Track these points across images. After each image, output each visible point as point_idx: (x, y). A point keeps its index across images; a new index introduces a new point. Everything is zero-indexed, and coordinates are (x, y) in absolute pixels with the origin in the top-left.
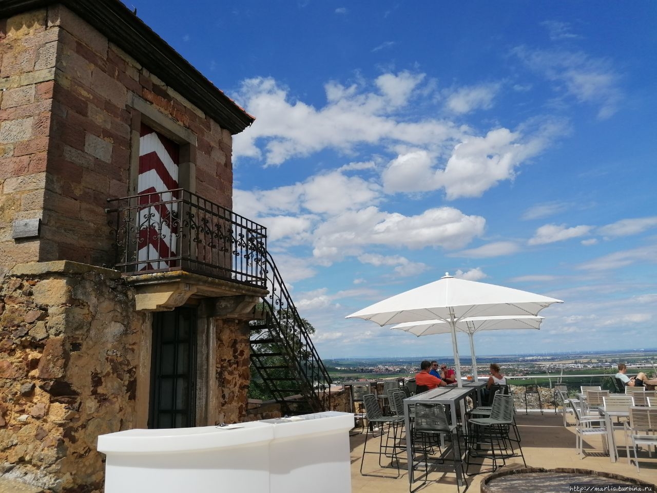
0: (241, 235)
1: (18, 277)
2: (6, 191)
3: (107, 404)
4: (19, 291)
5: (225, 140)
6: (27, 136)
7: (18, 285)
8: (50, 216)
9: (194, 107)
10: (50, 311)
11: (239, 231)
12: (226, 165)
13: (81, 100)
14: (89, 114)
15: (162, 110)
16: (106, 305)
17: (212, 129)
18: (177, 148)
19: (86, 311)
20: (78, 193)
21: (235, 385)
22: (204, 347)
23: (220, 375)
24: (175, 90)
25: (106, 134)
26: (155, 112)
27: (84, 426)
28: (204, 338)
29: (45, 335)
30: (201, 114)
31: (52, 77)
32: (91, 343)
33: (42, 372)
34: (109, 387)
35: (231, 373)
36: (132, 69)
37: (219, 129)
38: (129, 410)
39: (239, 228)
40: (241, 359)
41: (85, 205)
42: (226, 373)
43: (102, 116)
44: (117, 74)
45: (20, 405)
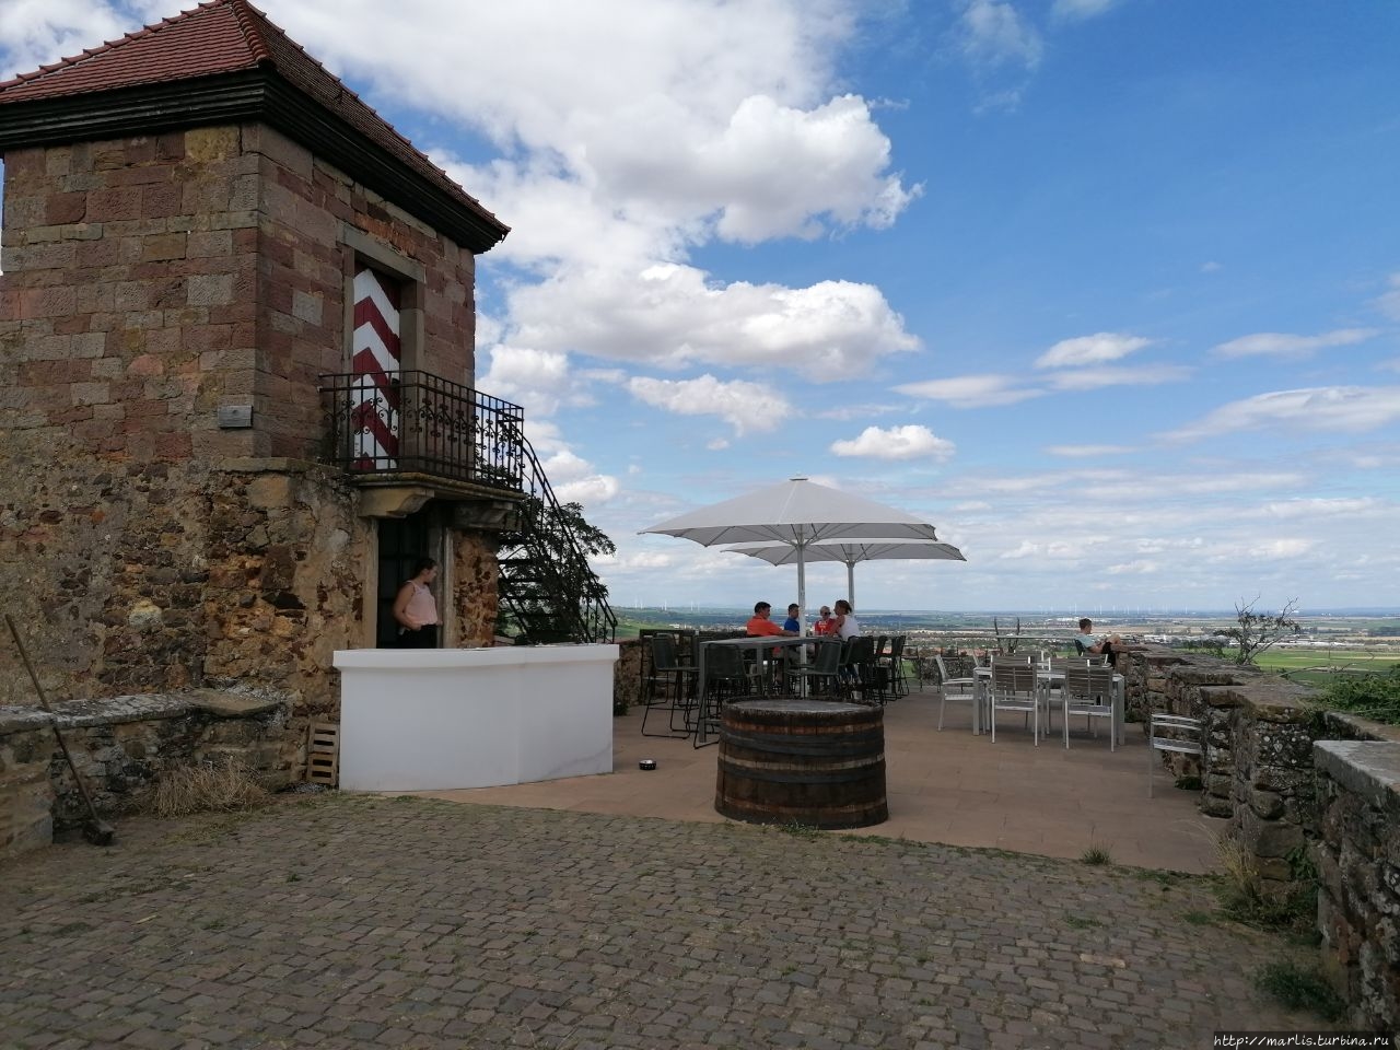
0: (489, 422)
1: (227, 473)
2: (203, 367)
3: (334, 622)
4: (230, 490)
5: (465, 265)
6: (226, 298)
7: (228, 482)
8: (262, 402)
9: (420, 223)
10: (270, 514)
11: (486, 417)
12: (466, 304)
13: (285, 247)
14: (296, 263)
15: (380, 238)
16: (330, 508)
17: (446, 252)
18: (398, 287)
19: (308, 515)
20: (288, 369)
21: (478, 616)
23: (459, 601)
24: (398, 204)
25: (317, 287)
26: (373, 245)
27: (311, 643)
28: (438, 550)
29: (267, 541)
30: (430, 232)
31: (253, 223)
32: (315, 552)
33: (265, 581)
34: (336, 602)
35: (473, 601)
36: (342, 188)
37: (456, 249)
38: (356, 631)
39: (486, 412)
40: (486, 583)
41: (296, 384)
42: (466, 600)
43: (309, 264)
44: (324, 200)
45: (240, 617)
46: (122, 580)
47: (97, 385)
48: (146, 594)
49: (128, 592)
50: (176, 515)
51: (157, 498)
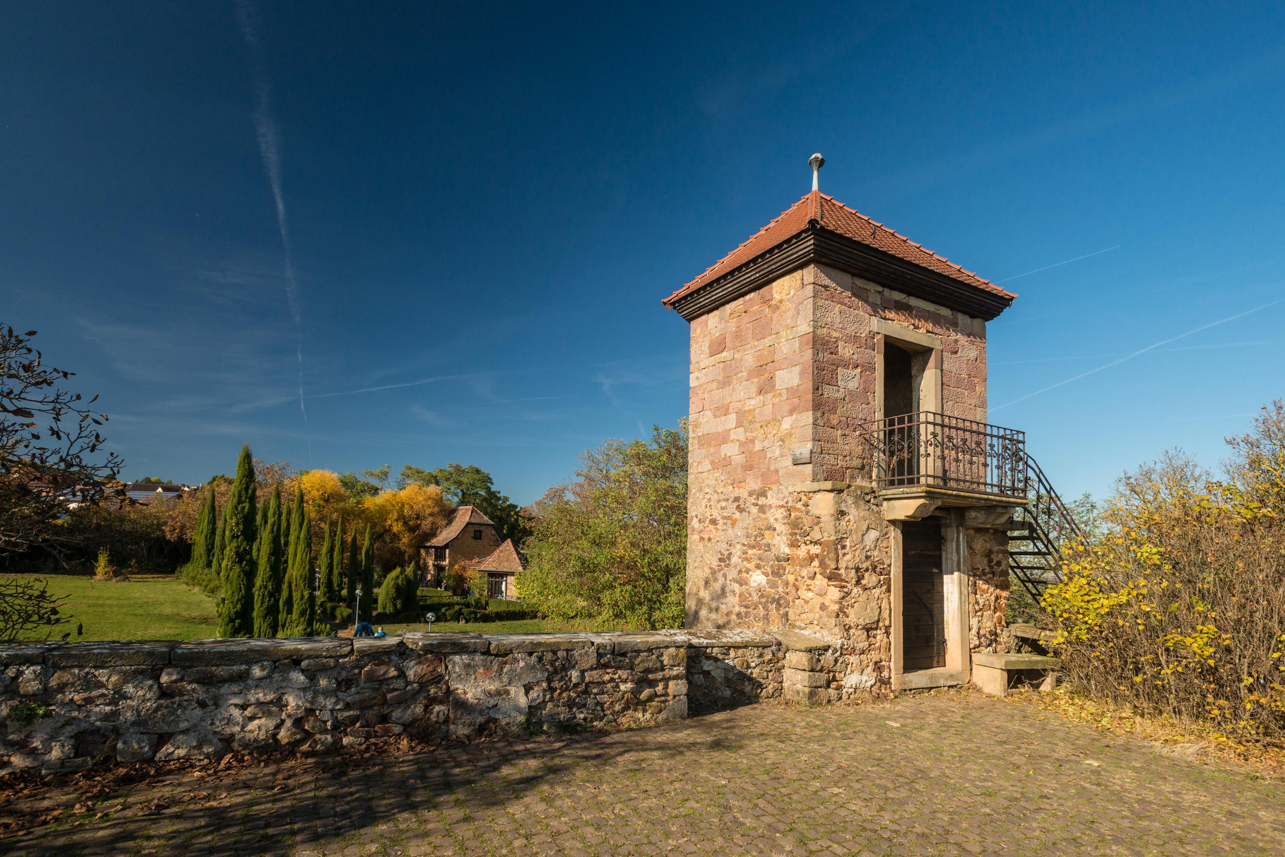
1: (798, 493)
2: (785, 426)
4: (800, 503)
5: (977, 330)
6: (796, 382)
7: (799, 499)
8: (816, 445)
9: (938, 307)
10: (823, 519)
11: (988, 443)
12: (978, 360)
13: (832, 341)
14: (839, 351)
15: (903, 324)
16: (864, 514)
17: (960, 323)
20: (835, 422)
22: (954, 554)
24: (918, 296)
25: (856, 365)
29: (822, 537)
30: (946, 312)
31: (811, 330)
32: (853, 544)
33: (821, 563)
34: (870, 579)
35: (986, 583)
36: (875, 293)
39: (988, 437)
40: (998, 570)
42: (980, 582)
43: (849, 350)
45: (808, 586)
46: (747, 559)
47: (732, 445)
48: (758, 567)
49: (748, 565)
50: (772, 520)
51: (762, 509)
